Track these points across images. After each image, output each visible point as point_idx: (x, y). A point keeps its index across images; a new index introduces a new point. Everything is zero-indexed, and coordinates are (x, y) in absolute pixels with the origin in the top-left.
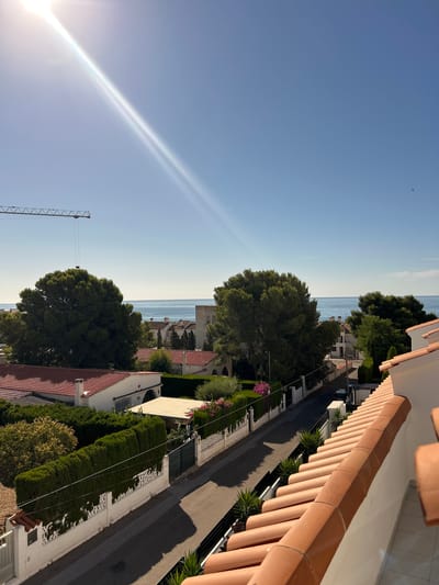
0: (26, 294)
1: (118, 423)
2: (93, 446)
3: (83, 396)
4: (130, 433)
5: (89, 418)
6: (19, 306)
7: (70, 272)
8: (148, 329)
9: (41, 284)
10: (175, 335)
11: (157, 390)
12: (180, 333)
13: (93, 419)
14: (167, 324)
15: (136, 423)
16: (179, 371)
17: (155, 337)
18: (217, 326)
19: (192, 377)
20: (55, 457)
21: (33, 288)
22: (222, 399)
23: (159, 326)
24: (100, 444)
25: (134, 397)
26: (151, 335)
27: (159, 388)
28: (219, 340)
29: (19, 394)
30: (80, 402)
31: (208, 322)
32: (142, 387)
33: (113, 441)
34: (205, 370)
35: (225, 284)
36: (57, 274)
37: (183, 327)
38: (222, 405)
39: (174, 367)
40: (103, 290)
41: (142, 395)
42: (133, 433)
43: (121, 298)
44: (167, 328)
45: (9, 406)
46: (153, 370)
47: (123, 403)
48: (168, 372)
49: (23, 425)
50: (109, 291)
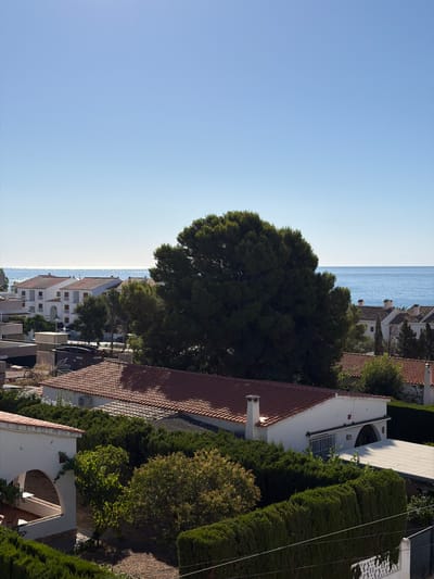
0: (163, 254)
1: (321, 473)
2: (288, 504)
3: (259, 424)
4: (346, 489)
5: (273, 460)
6: (153, 273)
7: (233, 217)
8: (356, 319)
9: (187, 237)
10: (407, 331)
11: (381, 427)
12: (417, 328)
13: (281, 462)
14: (390, 310)
15: (354, 476)
16: (418, 398)
17: (370, 334)
20: (231, 513)
21: (174, 244)
23: (377, 313)
24: (300, 502)
25: (340, 435)
26: (361, 329)
27: (384, 424)
29: (160, 414)
30: (254, 434)
32: (355, 419)
33: (320, 500)
36: (211, 220)
37: (419, 318)
39: (408, 389)
40: (285, 247)
41: (355, 432)
42: (351, 491)
43: (314, 261)
44: (391, 316)
45: (149, 429)
46: (367, 392)
47: (322, 443)
48: (398, 399)
49: (179, 458)
50: (295, 250)
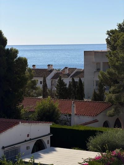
8: (31, 77)
10: (61, 83)
11: (47, 140)
12: (67, 81)
14: (51, 71)
16: (68, 122)
17: (40, 86)
18: (109, 73)
19: (82, 128)
22: (117, 151)
23: (43, 73)
25: (23, 147)
26: (34, 83)
27: (48, 138)
28: (112, 88)
31: (98, 70)
32: (32, 137)
34: (96, 121)
35: (120, 26)
37: (68, 75)
38: (118, 157)
39: (62, 117)
41: (32, 145)
43: (4, 41)
44: (52, 74)
46: (38, 120)
47: (12, 152)
48: (57, 123)
